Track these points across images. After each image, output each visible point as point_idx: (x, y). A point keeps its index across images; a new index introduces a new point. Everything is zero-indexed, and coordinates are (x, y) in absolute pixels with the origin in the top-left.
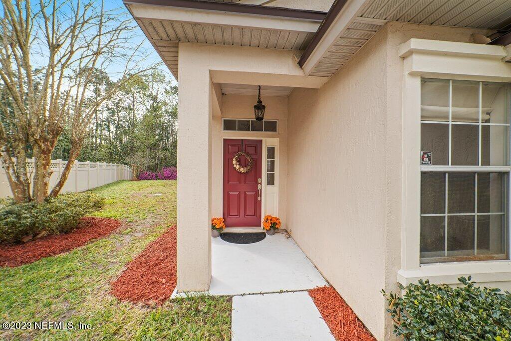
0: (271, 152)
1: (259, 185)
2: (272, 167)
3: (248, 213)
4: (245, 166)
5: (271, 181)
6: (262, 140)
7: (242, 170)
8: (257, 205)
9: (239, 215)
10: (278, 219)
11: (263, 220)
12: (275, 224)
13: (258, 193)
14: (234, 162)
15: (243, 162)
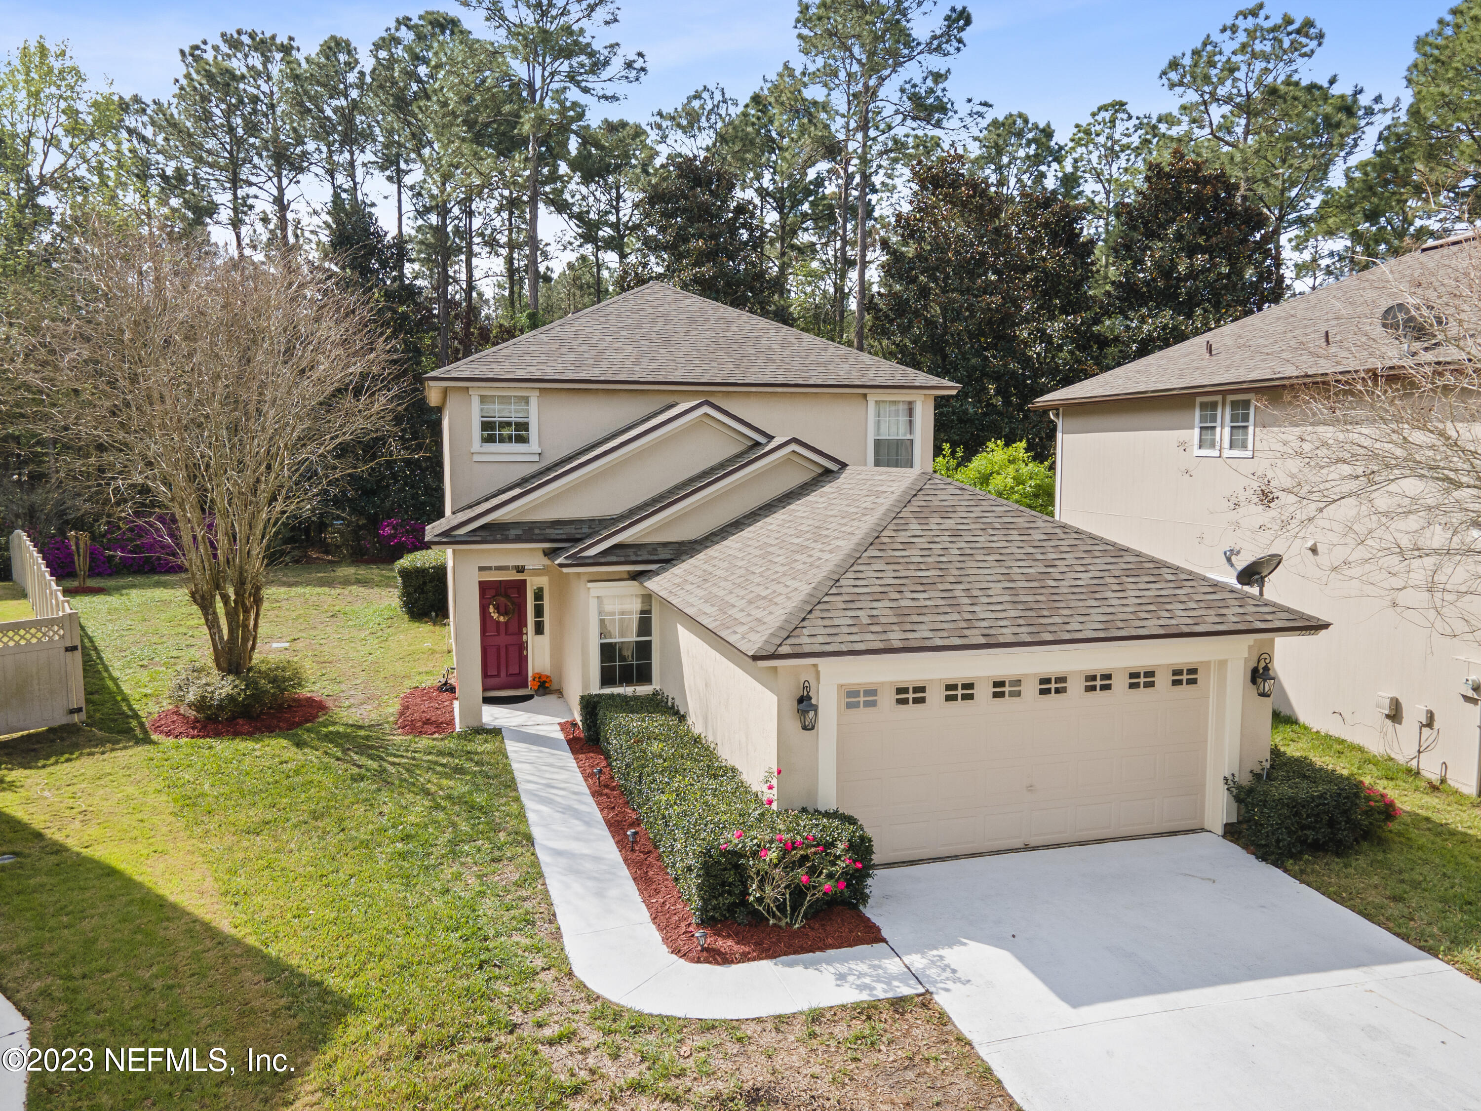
0: (539, 595)
1: (524, 637)
2: (539, 611)
3: (510, 672)
4: (505, 614)
5: (539, 629)
6: (525, 581)
7: (502, 619)
8: (523, 660)
9: (498, 675)
10: (548, 677)
11: (530, 679)
12: (545, 682)
13: (522, 647)
14: (491, 609)
15: (502, 609)
